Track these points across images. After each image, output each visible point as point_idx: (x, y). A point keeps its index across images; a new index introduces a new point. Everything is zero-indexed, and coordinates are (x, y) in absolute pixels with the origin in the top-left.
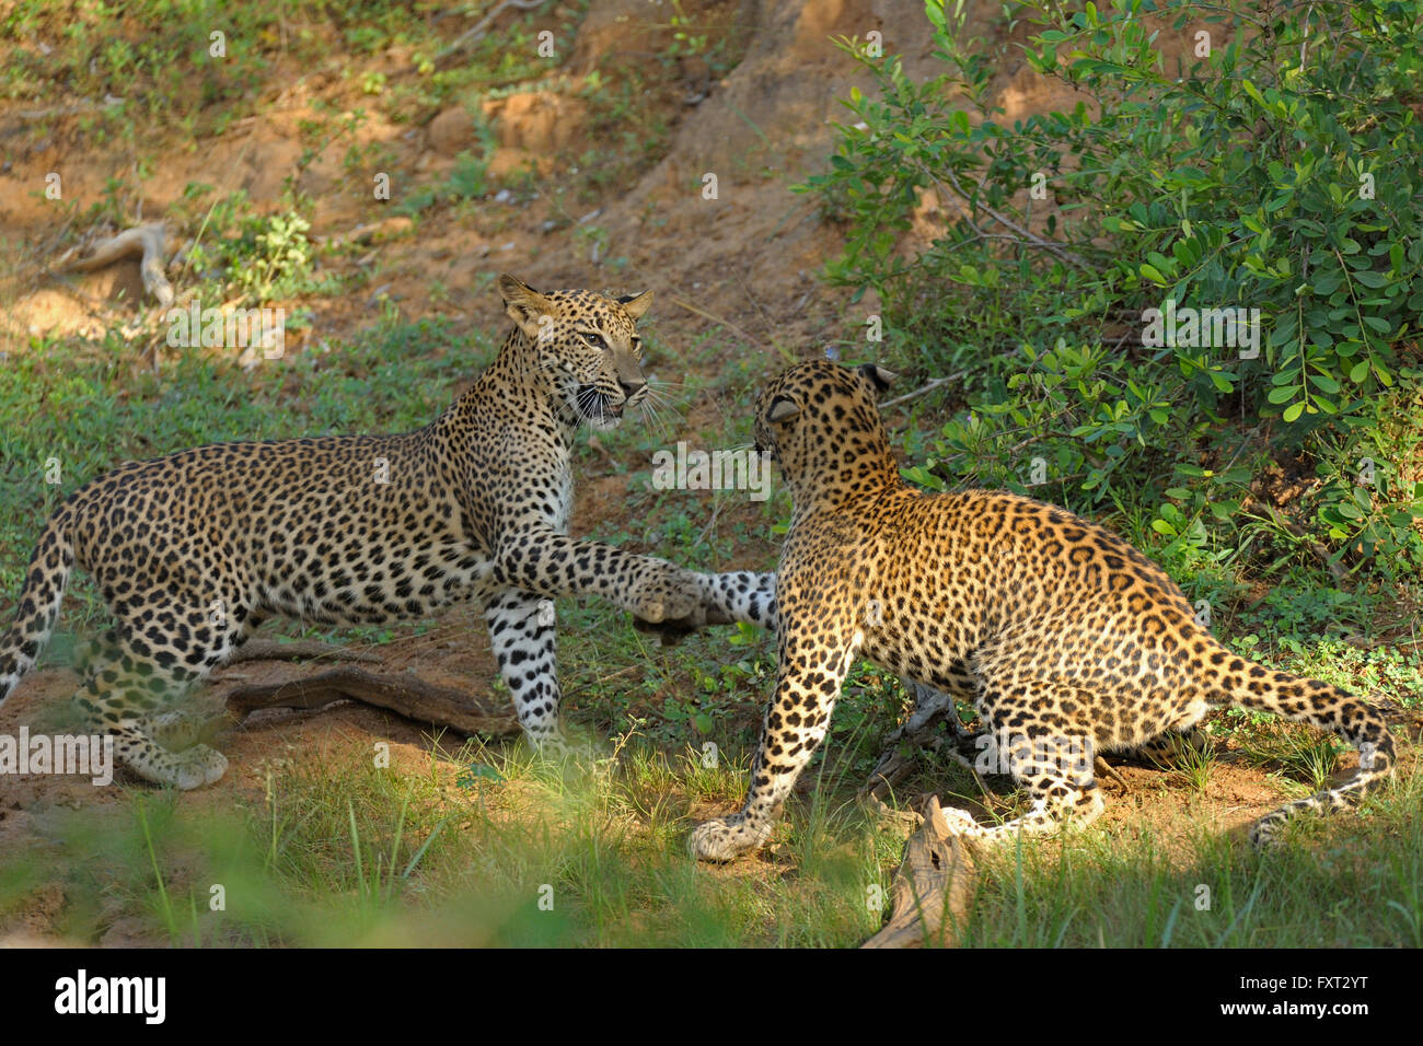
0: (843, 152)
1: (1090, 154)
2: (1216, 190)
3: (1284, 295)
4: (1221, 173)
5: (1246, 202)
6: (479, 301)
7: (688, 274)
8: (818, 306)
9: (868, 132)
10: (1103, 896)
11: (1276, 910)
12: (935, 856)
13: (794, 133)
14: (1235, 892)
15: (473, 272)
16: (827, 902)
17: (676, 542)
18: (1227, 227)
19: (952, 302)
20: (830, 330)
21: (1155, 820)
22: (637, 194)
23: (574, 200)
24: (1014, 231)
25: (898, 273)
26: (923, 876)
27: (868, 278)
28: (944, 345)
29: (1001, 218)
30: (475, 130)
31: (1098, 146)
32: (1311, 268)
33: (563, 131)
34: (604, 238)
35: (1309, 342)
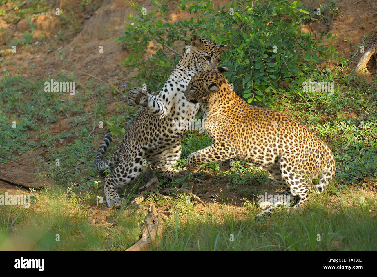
0: (128, 31)
1: (195, 31)
2: (229, 41)
3: (247, 69)
4: (230, 36)
5: (236, 44)
6: (30, 71)
7: (86, 64)
8: (121, 72)
9: (135, 25)
10: (199, 231)
11: (246, 235)
12: (153, 220)
13: (115, 26)
14: (234, 230)
15: (29, 63)
16: (124, 233)
17: (83, 136)
18: (232, 51)
19: (157, 71)
20: (125, 79)
21: (213, 211)
22: (73, 42)
23: (56, 44)
24: (174, 52)
25: (143, 63)
26: (150, 226)
27: (135, 65)
28: (155, 83)
29: (171, 48)
30: (29, 25)
31: (197, 29)
32: (254, 62)
33: (53, 25)
34: (64, 54)
35: (254, 82)
